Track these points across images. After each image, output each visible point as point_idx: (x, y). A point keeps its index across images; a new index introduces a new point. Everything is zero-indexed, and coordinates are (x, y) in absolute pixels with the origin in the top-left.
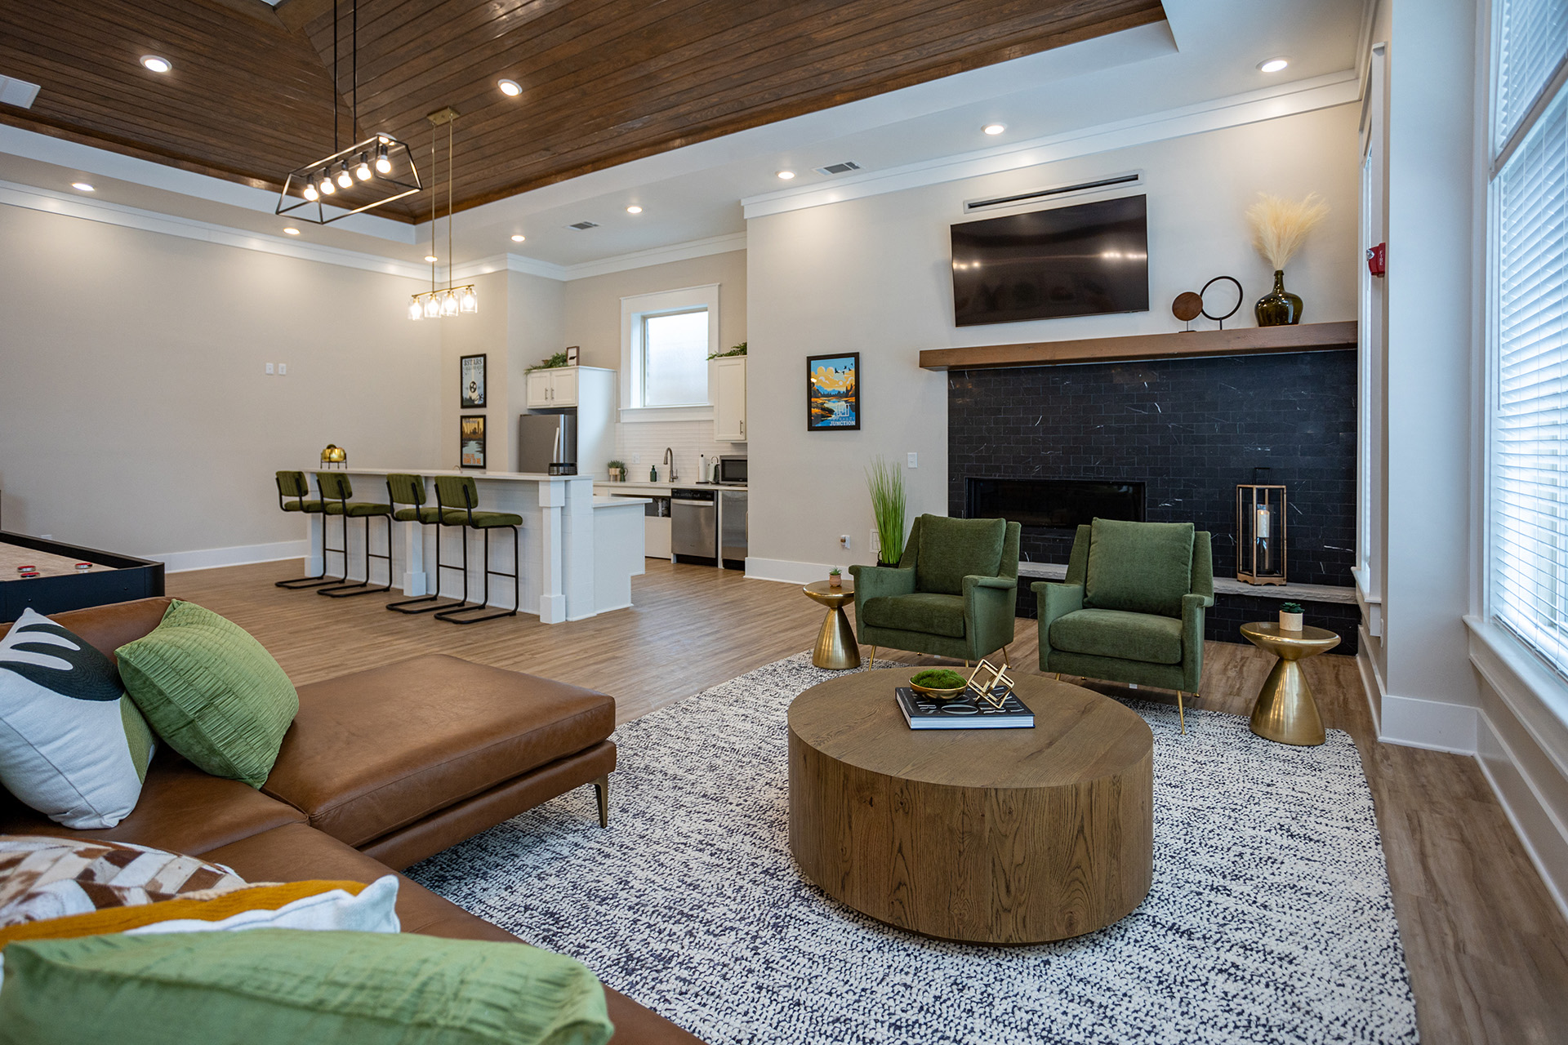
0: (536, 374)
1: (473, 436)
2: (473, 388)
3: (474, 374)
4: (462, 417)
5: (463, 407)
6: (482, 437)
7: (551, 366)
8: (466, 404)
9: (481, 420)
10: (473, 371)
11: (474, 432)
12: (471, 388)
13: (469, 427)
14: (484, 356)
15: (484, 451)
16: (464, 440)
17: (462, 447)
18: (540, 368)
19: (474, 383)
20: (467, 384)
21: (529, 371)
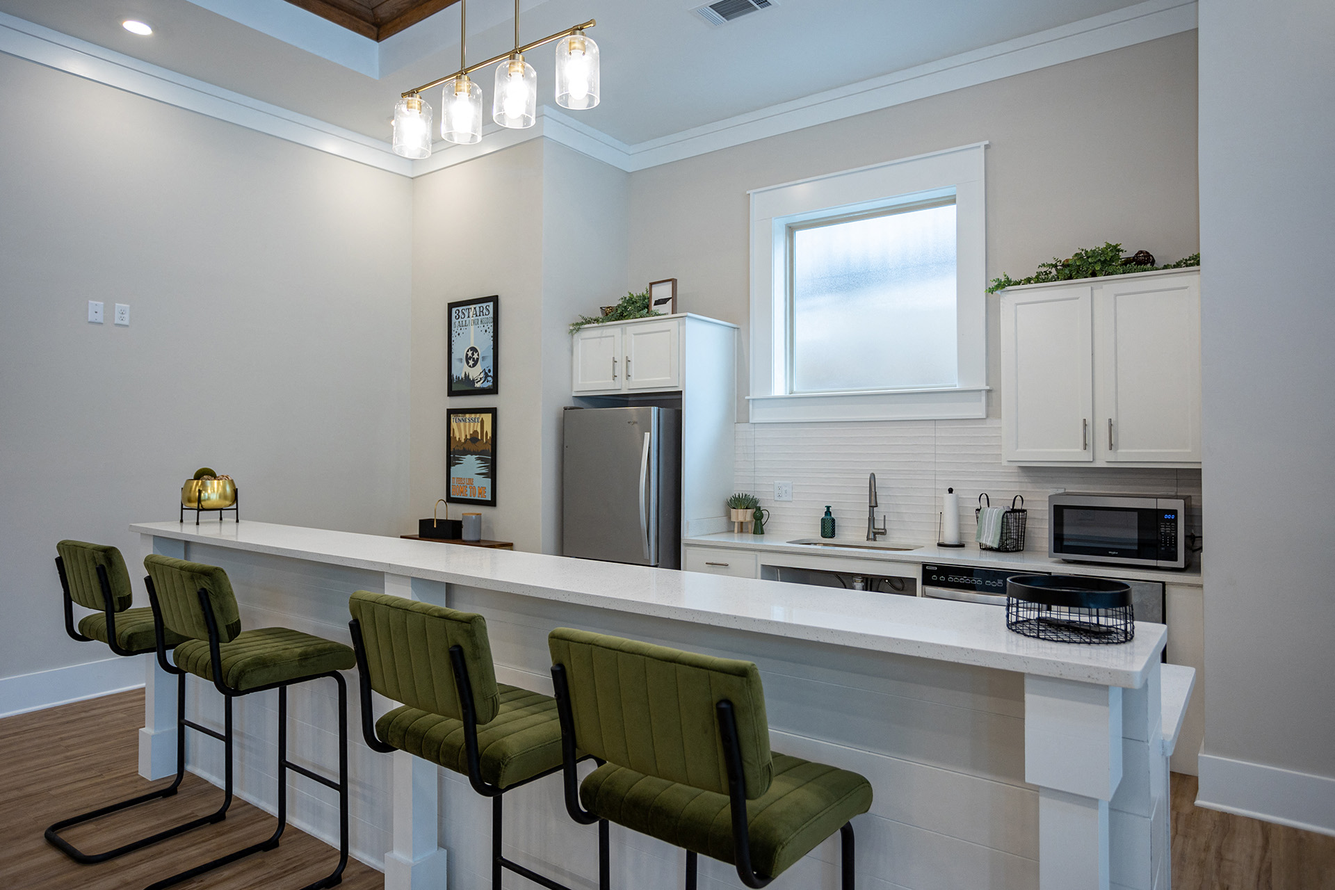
0: (591, 334)
1: (472, 447)
2: (472, 359)
3: (474, 334)
4: (450, 412)
5: (451, 393)
6: (489, 447)
7: (621, 317)
8: (457, 387)
9: (487, 418)
10: (472, 328)
11: (474, 439)
12: (468, 359)
13: (463, 429)
14: (495, 300)
15: (492, 474)
16: (453, 454)
17: (449, 465)
18: (597, 320)
19: (474, 350)
20: (460, 351)
21: (578, 327)
